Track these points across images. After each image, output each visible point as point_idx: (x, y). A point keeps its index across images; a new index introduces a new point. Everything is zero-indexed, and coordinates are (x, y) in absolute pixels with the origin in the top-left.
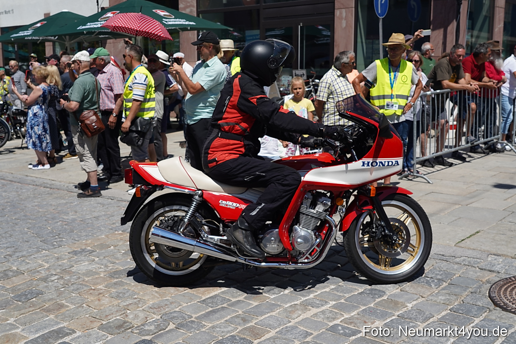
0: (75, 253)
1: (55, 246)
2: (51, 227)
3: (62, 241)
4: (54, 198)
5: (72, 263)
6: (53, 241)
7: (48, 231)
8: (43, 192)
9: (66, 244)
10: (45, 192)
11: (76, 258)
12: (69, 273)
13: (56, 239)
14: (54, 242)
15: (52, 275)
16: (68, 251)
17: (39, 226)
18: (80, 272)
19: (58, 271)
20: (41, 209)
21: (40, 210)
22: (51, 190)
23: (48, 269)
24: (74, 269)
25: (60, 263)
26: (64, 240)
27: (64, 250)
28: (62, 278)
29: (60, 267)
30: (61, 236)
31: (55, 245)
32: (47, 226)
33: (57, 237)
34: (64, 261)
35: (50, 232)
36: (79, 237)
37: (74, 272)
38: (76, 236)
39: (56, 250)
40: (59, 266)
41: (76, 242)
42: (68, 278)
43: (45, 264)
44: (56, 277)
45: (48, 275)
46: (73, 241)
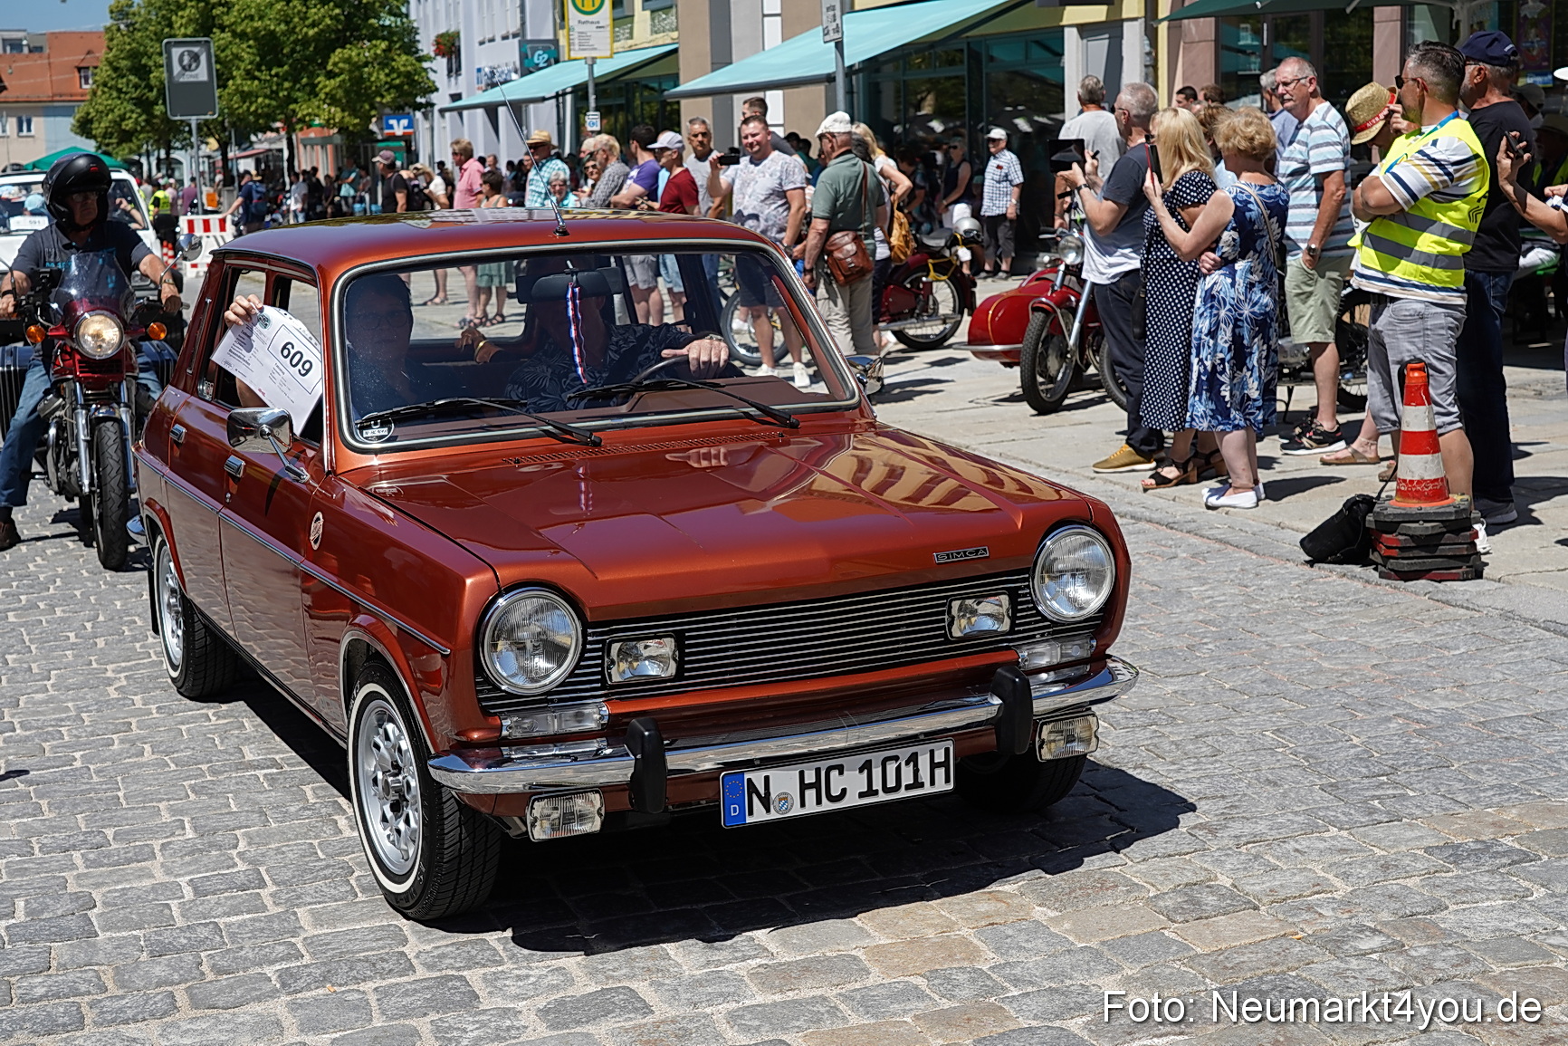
0: (1455, 854)
1: (1376, 816)
2: (1364, 738)
3: (1404, 797)
4: (1378, 623)
5: (1438, 893)
6: (1367, 794)
7: (1352, 751)
8: (1338, 594)
9: (1418, 812)
10: (1343, 595)
11: (1457, 877)
12: (1431, 932)
13: (1380, 785)
14: (1374, 797)
15: (1362, 931)
16: (1425, 844)
17: (1317, 729)
18: (1470, 934)
19: (1385, 916)
20: (1326, 659)
21: (1325, 665)
22: (1369, 587)
23: (1347, 904)
24: (1447, 920)
25: (1393, 886)
26: (1411, 794)
27: (1409, 834)
28: (1399, 948)
29: (1393, 905)
30: (1401, 777)
31: (1375, 810)
32: (1348, 731)
33: (1384, 778)
34: (1410, 883)
35: (1358, 757)
36: (1471, 792)
37: (1447, 933)
38: (1460, 786)
39: (1378, 832)
40: (1391, 897)
41: (1458, 809)
42: (1424, 951)
43: (1338, 883)
44: (1377, 941)
45: (1344, 929)
46: (1446, 803)
